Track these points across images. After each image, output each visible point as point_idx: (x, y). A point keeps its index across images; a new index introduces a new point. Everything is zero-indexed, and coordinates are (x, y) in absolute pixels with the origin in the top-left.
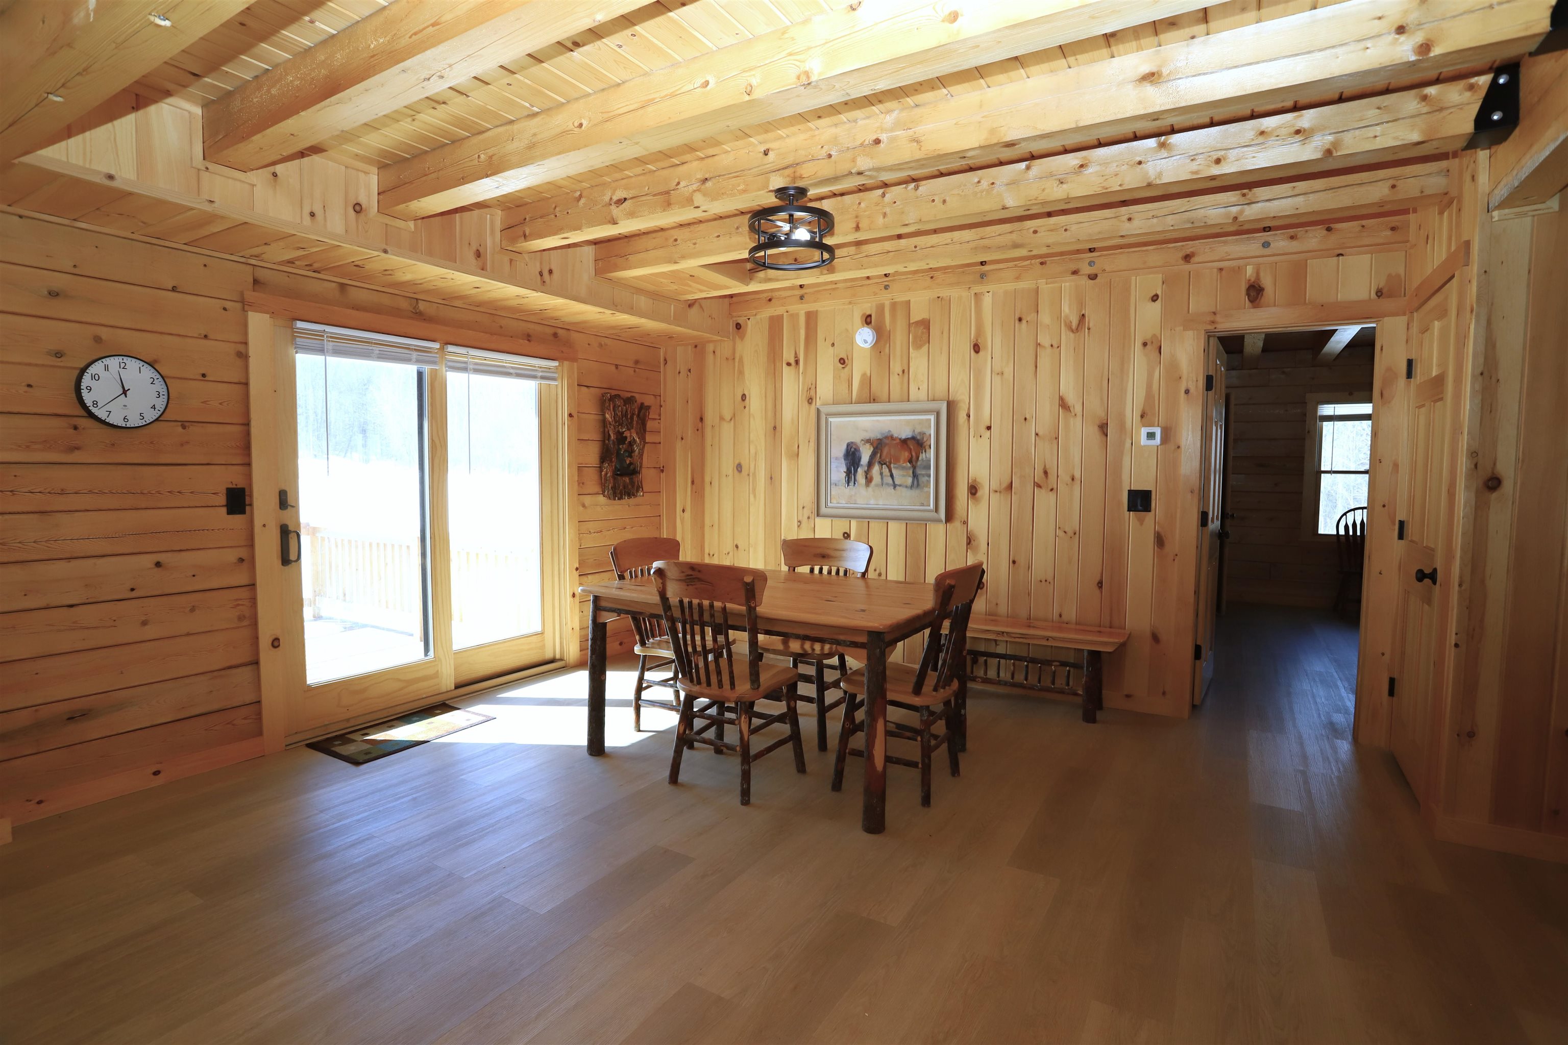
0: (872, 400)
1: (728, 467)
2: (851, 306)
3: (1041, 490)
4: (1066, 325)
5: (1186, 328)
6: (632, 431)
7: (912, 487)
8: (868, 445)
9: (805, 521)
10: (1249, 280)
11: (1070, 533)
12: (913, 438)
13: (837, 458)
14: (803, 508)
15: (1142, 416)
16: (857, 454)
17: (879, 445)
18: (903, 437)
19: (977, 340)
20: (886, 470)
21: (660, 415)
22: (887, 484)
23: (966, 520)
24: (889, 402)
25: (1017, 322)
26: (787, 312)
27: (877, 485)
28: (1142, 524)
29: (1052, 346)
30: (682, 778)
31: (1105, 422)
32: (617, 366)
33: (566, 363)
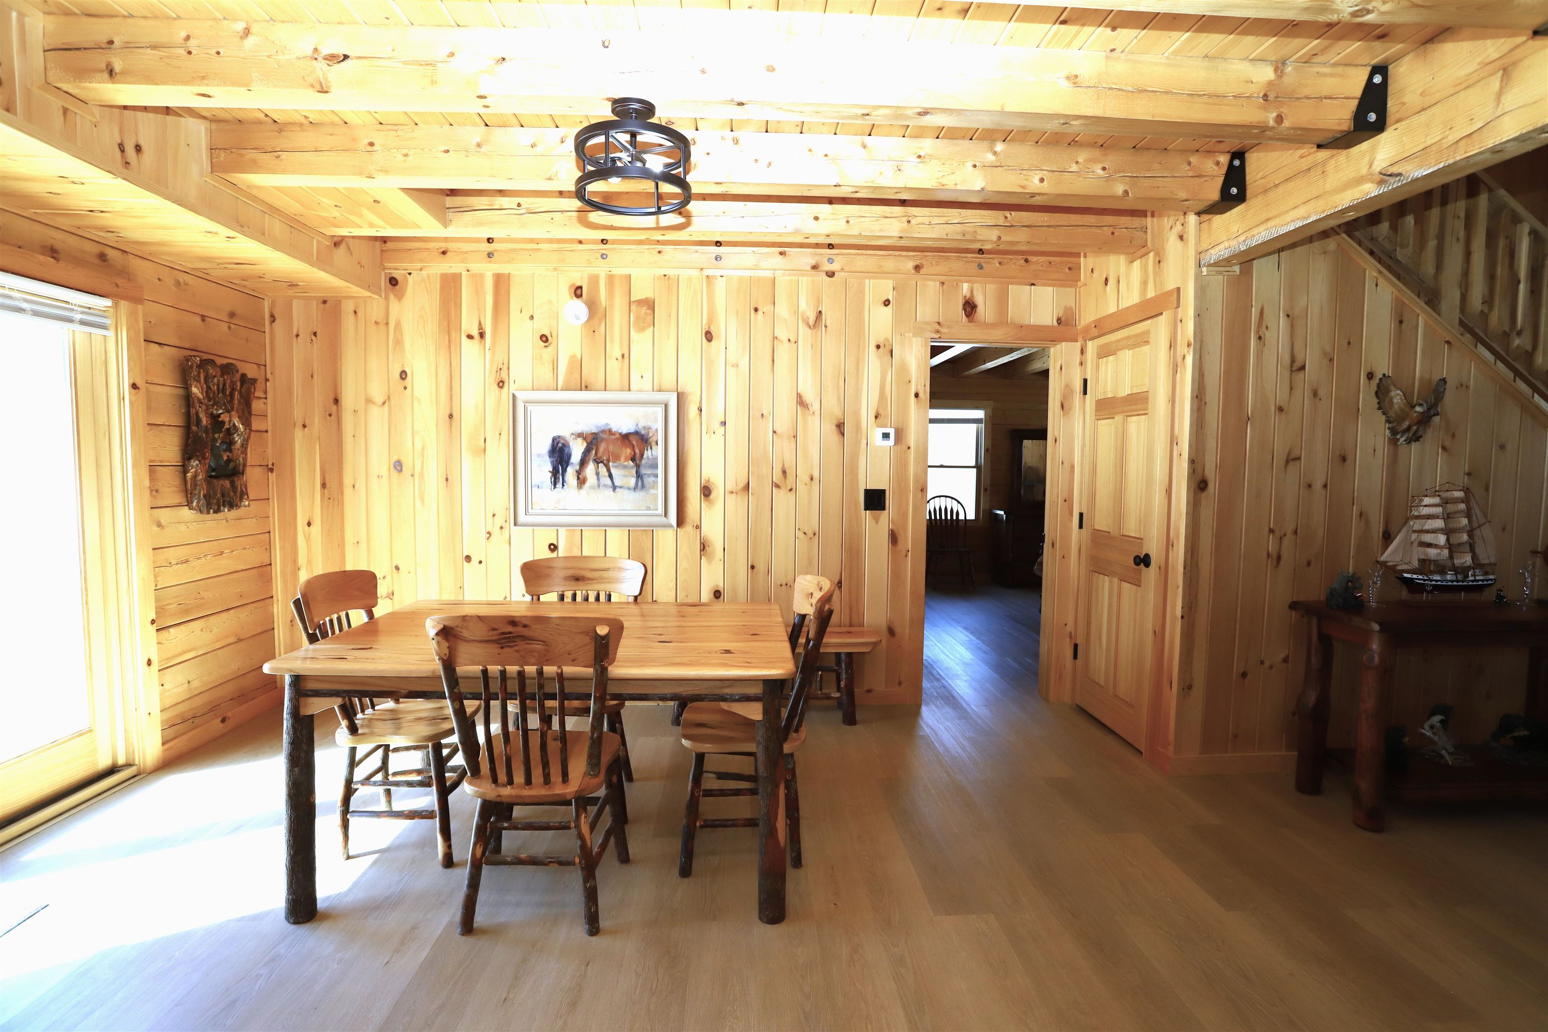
0: (583, 387)
1: (379, 463)
2: (555, 273)
3: (780, 490)
4: (803, 320)
5: (915, 335)
6: (234, 413)
7: (635, 489)
8: (580, 440)
9: (496, 532)
10: (965, 297)
11: (810, 534)
12: (637, 433)
13: (539, 455)
14: (494, 515)
15: (876, 417)
16: (566, 450)
17: (593, 441)
18: (624, 431)
19: (709, 328)
20: (603, 469)
21: (266, 392)
22: (605, 486)
23: (699, 525)
24: (605, 390)
25: (753, 311)
26: (468, 271)
27: (592, 487)
28: (877, 522)
29: (789, 340)
30: (480, 919)
31: (842, 421)
32: (203, 318)
33: (123, 305)
